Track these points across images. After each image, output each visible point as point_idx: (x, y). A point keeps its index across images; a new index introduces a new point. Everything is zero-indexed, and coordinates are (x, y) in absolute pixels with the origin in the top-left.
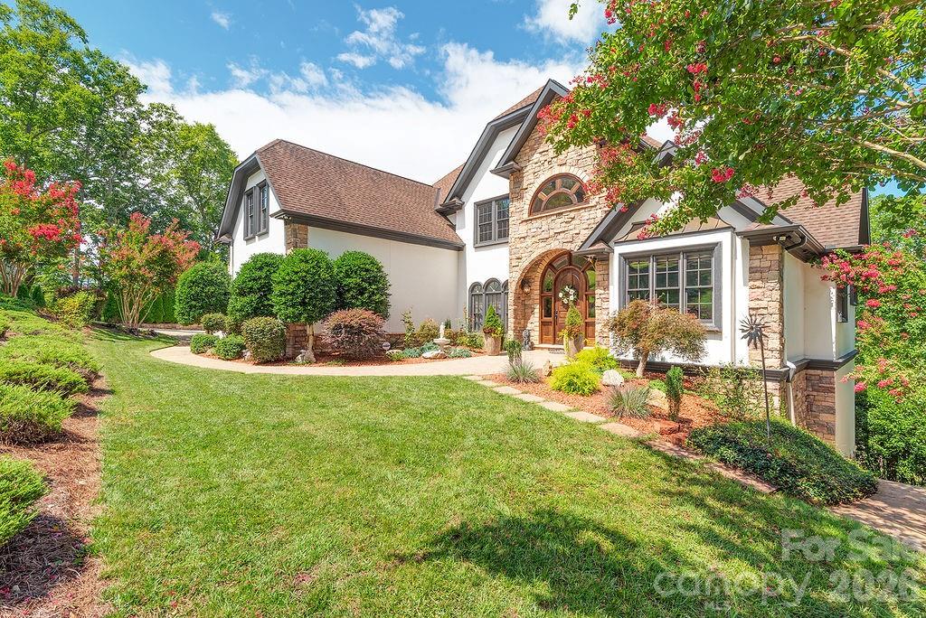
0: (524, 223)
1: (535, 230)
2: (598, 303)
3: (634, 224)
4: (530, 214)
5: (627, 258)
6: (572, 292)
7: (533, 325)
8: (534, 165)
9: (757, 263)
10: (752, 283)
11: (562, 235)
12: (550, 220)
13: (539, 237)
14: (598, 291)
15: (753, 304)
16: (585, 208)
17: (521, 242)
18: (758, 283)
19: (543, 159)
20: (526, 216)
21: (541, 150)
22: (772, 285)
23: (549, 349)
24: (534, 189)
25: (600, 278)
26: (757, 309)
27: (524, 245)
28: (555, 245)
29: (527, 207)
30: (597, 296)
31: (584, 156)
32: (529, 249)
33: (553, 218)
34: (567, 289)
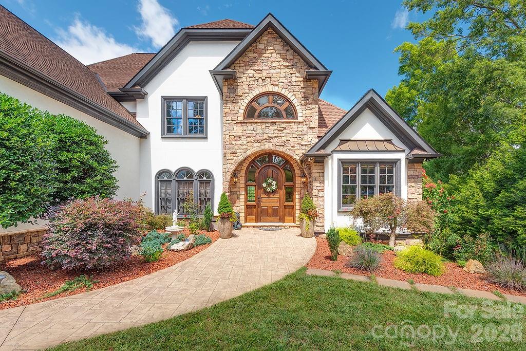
0: (239, 125)
1: (251, 132)
2: (315, 192)
3: (341, 140)
4: (244, 118)
5: (343, 162)
6: (274, 183)
7: (238, 208)
8: (249, 79)
9: (412, 173)
10: (410, 184)
11: (275, 140)
12: (264, 126)
13: (254, 138)
14: (316, 184)
15: (410, 196)
16: (294, 122)
17: (236, 140)
18: (413, 184)
19: (257, 76)
20: (241, 119)
21: (256, 68)
22: (419, 185)
23: (254, 227)
24: (249, 98)
25: (317, 175)
26: (412, 199)
27: (240, 142)
28: (268, 146)
29: (242, 111)
30: (315, 188)
31: (294, 84)
32: (244, 147)
33: (267, 125)
34: (270, 181)
